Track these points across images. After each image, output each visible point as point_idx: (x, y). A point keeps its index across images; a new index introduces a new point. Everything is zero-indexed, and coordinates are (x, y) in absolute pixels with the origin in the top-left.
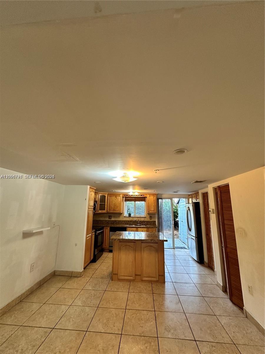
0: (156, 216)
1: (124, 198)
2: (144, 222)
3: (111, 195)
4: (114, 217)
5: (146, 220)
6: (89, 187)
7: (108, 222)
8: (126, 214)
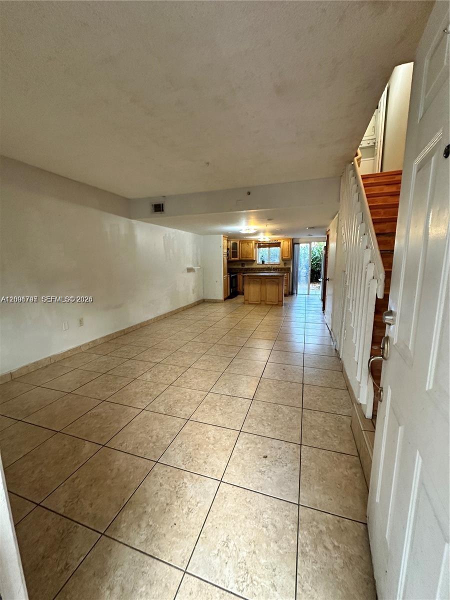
0: (292, 262)
1: (257, 245)
2: (278, 268)
3: (242, 242)
4: (248, 265)
5: (280, 266)
6: (222, 236)
7: (241, 270)
8: (259, 261)
